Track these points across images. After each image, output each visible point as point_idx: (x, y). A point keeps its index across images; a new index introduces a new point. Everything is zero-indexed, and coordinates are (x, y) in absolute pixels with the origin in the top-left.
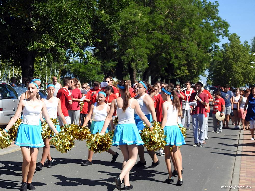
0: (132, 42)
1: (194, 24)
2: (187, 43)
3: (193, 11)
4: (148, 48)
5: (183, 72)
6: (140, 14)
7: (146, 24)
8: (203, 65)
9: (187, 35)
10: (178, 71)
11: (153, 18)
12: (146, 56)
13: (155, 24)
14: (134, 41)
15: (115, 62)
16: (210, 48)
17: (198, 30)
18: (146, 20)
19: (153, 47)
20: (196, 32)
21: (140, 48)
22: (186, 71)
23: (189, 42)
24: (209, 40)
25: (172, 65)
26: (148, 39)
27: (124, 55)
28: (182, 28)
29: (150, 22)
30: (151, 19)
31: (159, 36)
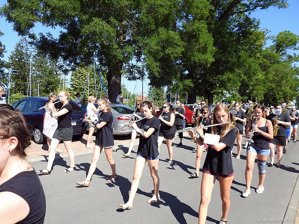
0: (256, 88)
1: (288, 78)
2: (285, 88)
3: (288, 72)
4: (264, 91)
5: (282, 101)
6: (261, 75)
7: (264, 79)
8: (293, 98)
9: (285, 84)
10: (279, 101)
11: (267, 76)
12: (263, 94)
13: (268, 79)
14: (257, 87)
15: (247, 97)
16: (297, 89)
17: (291, 81)
18: (264, 78)
19: (266, 90)
20: (290, 82)
21: (260, 91)
22: (283, 101)
23: (286, 87)
24: (297, 86)
25: (276, 98)
26: (264, 86)
27: (252, 94)
28: (282, 81)
29: (265, 78)
30: (266, 77)
31: (270, 85)
